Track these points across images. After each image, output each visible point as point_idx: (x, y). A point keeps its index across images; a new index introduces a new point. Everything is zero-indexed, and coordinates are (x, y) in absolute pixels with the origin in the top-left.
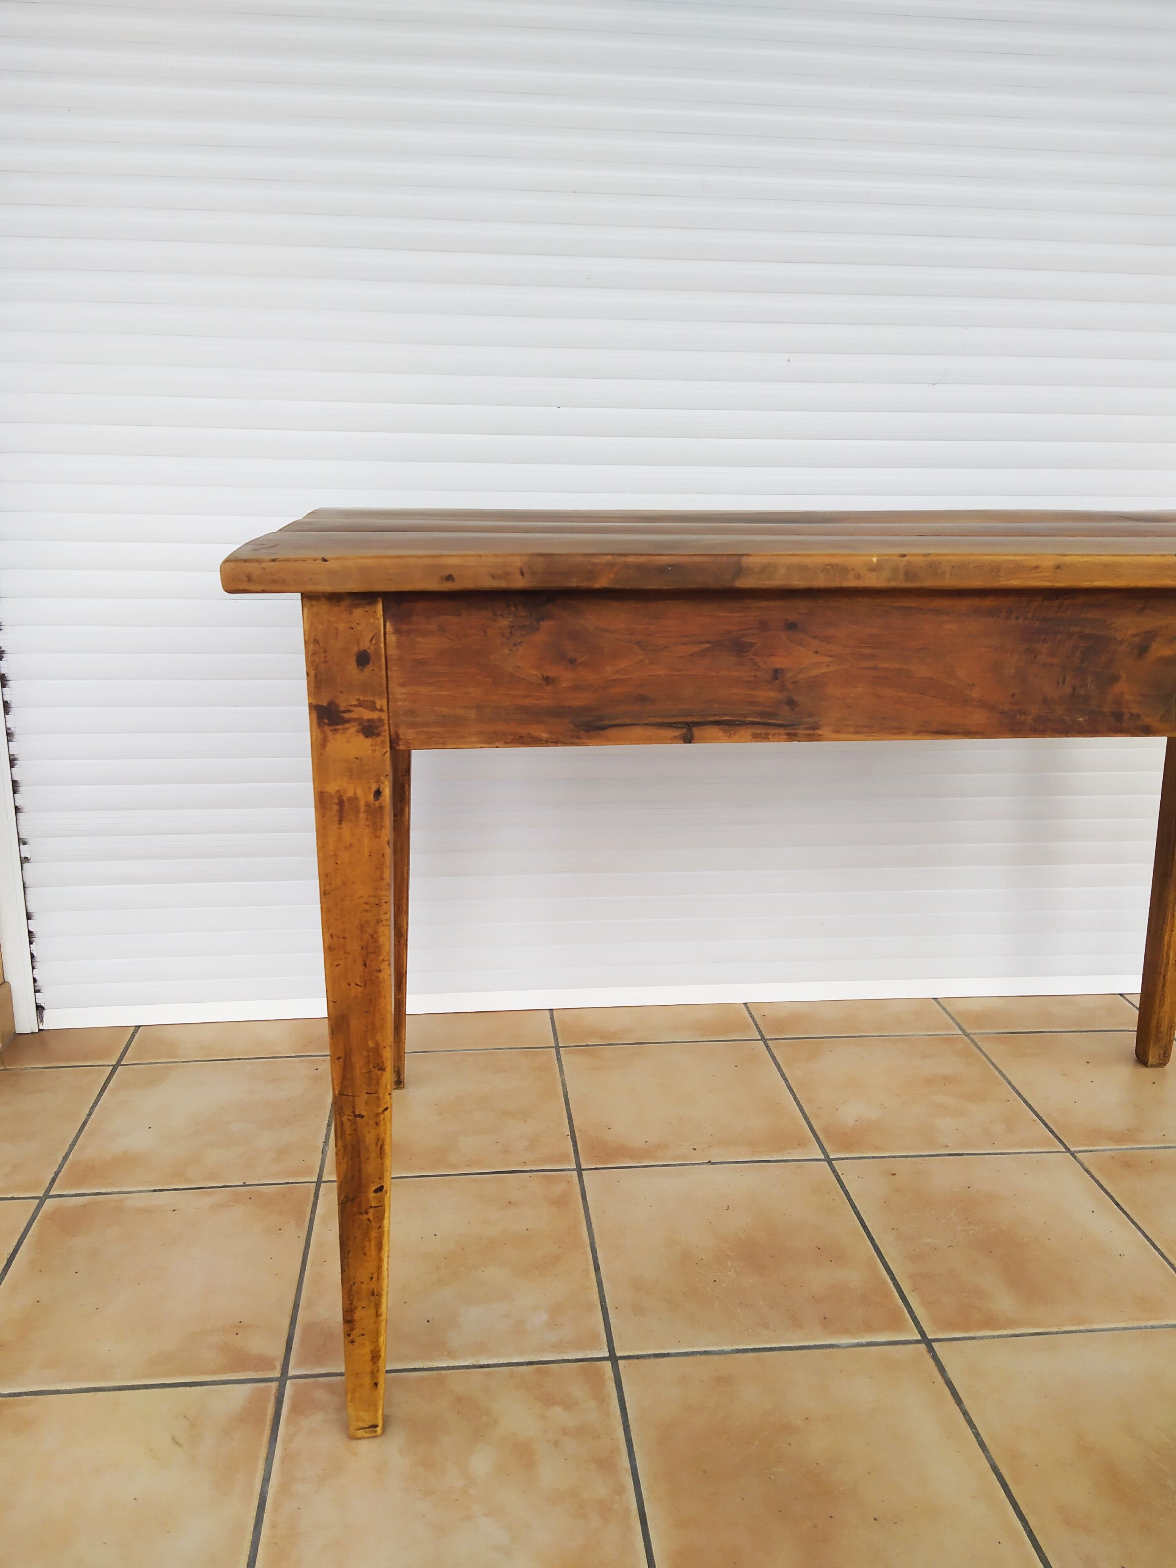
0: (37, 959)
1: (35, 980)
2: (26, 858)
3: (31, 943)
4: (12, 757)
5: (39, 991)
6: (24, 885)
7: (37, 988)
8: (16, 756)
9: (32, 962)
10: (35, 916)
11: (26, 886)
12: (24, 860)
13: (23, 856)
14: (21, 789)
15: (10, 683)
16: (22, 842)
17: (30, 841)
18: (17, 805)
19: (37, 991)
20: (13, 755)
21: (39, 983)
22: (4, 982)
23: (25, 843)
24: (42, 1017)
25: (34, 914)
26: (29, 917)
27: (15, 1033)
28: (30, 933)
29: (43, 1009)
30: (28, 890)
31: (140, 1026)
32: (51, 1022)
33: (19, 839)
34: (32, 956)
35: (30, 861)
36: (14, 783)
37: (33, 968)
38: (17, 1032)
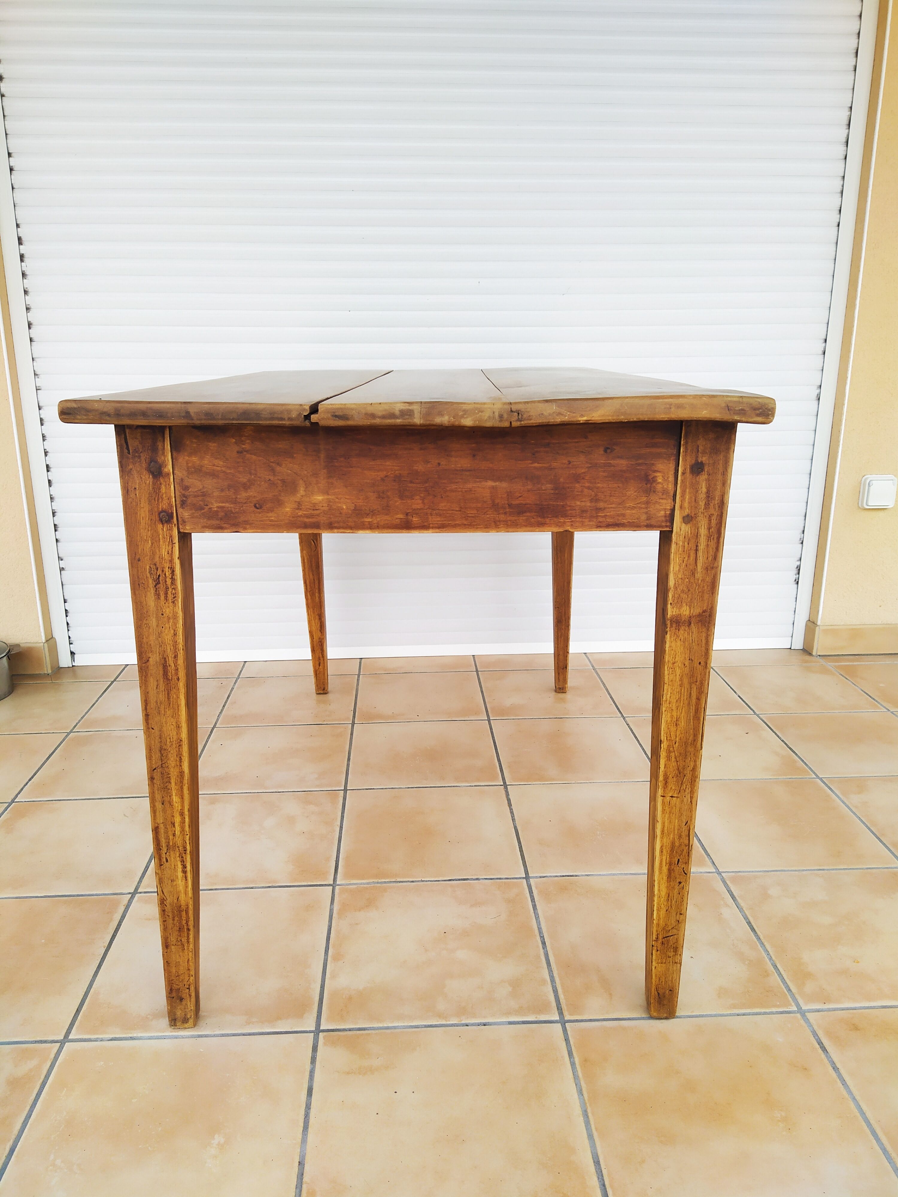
0: (70, 625)
1: (69, 637)
2: (62, 568)
3: (67, 616)
4: (53, 511)
5: (72, 644)
6: (62, 583)
7: (70, 642)
8: (55, 511)
9: (68, 627)
10: (68, 601)
11: (63, 584)
12: (62, 569)
13: (61, 567)
14: (59, 529)
15: (51, 469)
16: (60, 559)
17: (64, 558)
18: (57, 538)
19: (70, 644)
20: (54, 510)
21: (71, 639)
22: (52, 637)
23: (62, 560)
24: (74, 659)
25: (68, 600)
26: (65, 602)
27: (59, 667)
28: (66, 610)
29: (74, 654)
30: (64, 586)
31: (128, 665)
32: (79, 661)
33: (59, 557)
34: (68, 624)
35: (66, 570)
36: (55, 525)
37: (68, 630)
38: (60, 666)
